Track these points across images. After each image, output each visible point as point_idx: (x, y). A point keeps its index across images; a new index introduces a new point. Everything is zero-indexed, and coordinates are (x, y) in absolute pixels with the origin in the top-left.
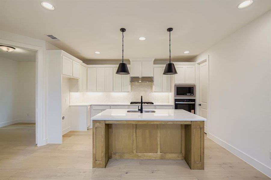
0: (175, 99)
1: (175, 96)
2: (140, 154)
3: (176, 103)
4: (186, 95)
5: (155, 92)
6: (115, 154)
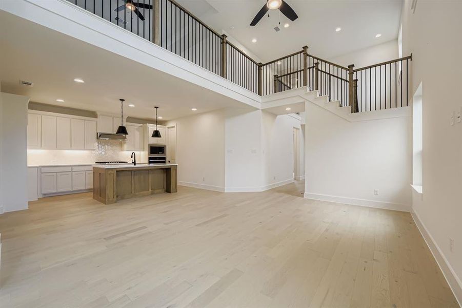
0: (149, 158)
1: (149, 155)
4: (158, 154)
5: (127, 150)
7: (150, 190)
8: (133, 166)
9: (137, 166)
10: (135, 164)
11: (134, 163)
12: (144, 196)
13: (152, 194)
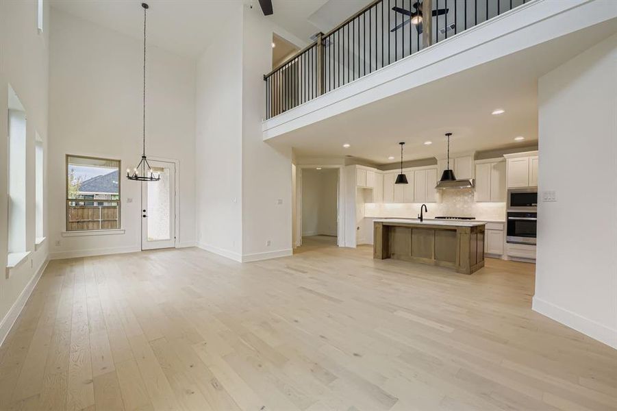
0: (508, 213)
1: (508, 208)
2: (415, 258)
3: (509, 218)
4: (531, 205)
5: (477, 202)
6: (393, 254)
7: (433, 259)
8: (419, 222)
9: (424, 222)
10: (422, 220)
11: (421, 218)
12: (424, 264)
13: (436, 265)
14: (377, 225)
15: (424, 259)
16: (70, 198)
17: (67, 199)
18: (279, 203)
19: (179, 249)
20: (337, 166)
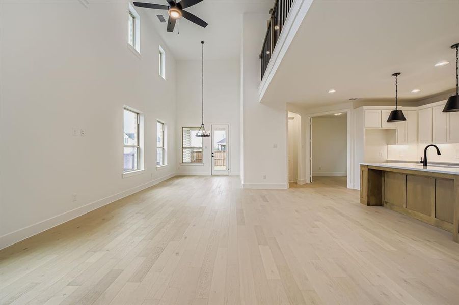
6: (386, 202)
7: (433, 217)
9: (430, 168)
10: (425, 165)
11: (425, 163)
13: (438, 226)
14: (363, 169)
15: (422, 215)
16: (184, 146)
17: (183, 147)
18: (274, 147)
19: (231, 176)
20: (345, 111)
